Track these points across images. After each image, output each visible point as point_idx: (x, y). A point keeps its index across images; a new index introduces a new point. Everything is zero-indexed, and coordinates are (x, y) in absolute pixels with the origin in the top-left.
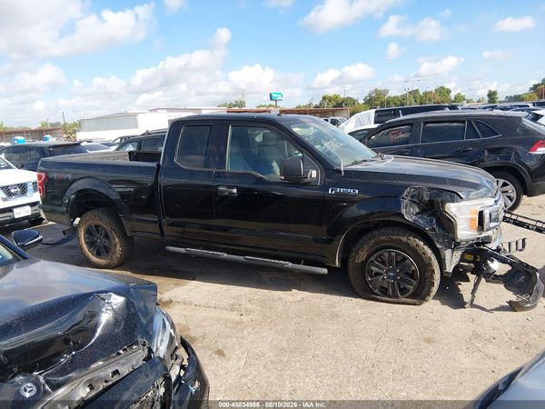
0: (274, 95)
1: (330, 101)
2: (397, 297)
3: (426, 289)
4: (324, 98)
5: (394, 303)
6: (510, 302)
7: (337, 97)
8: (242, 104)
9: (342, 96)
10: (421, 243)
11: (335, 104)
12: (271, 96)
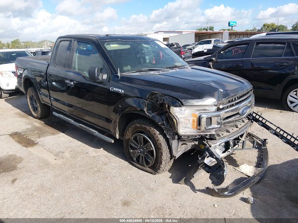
0: (231, 23)
1: (268, 27)
2: (144, 166)
3: (158, 165)
4: (264, 25)
5: (141, 169)
6: (207, 188)
7: (273, 25)
8: (211, 28)
9: (276, 24)
10: (158, 133)
11: (271, 29)
12: (229, 23)
